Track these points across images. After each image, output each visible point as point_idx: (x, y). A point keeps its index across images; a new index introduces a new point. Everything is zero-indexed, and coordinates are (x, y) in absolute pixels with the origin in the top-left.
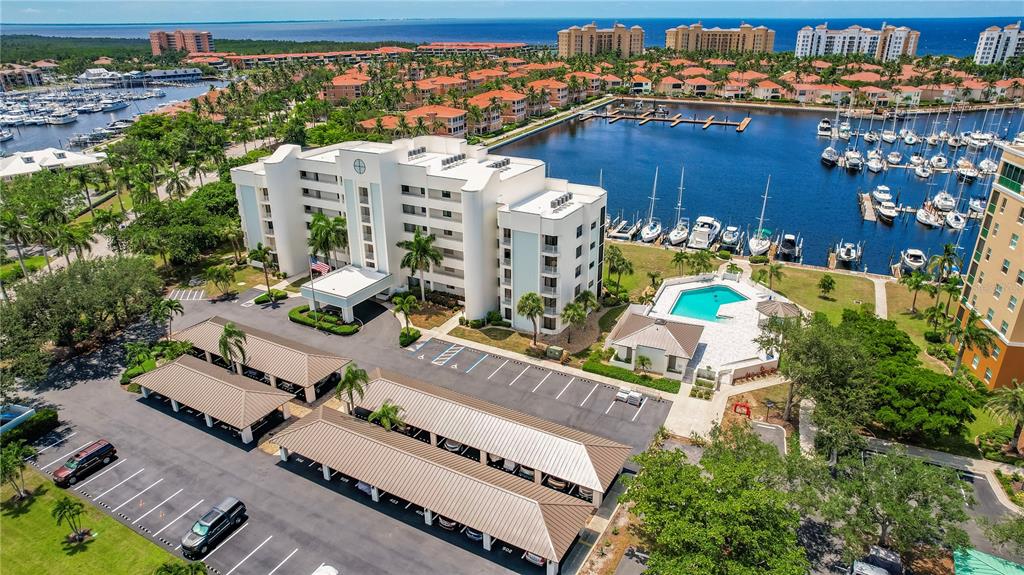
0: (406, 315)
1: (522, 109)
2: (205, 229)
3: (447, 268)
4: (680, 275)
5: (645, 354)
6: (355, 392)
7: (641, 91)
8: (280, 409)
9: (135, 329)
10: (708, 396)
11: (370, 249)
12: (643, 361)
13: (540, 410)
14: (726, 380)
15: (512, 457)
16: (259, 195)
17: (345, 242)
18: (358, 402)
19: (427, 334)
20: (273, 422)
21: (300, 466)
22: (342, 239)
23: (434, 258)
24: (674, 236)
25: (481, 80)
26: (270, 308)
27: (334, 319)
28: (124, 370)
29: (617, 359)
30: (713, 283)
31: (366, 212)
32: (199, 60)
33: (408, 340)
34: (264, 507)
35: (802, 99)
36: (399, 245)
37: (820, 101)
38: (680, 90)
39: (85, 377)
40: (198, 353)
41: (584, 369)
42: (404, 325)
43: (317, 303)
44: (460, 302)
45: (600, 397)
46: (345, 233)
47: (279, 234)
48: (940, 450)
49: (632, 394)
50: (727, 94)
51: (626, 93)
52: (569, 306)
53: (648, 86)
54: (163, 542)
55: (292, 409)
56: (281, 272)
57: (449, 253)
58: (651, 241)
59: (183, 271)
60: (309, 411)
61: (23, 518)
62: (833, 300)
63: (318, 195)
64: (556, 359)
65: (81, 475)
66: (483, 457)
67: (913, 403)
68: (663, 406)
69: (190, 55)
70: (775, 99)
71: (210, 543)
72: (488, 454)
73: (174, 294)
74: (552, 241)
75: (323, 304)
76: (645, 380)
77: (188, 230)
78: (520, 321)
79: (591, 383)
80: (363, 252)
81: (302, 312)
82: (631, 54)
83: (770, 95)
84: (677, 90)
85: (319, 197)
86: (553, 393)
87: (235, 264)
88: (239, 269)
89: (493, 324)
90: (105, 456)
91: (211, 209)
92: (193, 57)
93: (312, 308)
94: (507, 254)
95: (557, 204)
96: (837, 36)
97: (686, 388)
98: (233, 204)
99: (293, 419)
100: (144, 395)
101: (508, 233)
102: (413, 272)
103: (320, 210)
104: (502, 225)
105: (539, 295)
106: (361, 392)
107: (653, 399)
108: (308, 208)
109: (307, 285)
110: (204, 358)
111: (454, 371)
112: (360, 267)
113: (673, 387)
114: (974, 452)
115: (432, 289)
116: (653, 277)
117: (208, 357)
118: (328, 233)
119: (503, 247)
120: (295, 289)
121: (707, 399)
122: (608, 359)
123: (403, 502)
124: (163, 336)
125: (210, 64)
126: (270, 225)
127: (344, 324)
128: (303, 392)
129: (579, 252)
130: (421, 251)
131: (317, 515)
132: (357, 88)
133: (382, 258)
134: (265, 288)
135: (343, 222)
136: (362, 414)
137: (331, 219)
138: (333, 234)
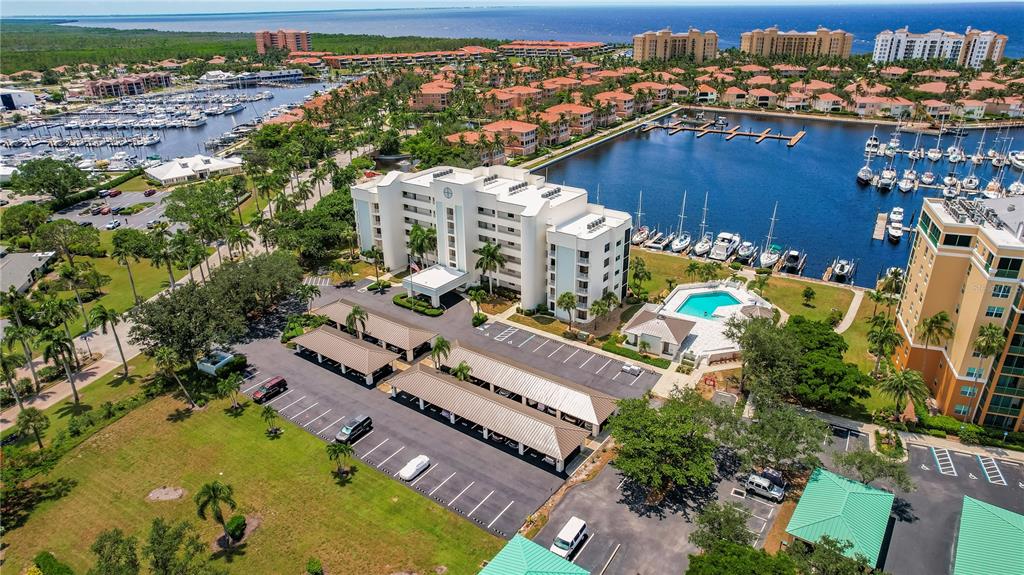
0: (478, 303)
1: (589, 122)
2: (330, 233)
3: (510, 270)
4: (693, 282)
5: (647, 340)
6: (442, 355)
7: (706, 100)
8: (390, 364)
9: (284, 305)
10: (688, 372)
11: (453, 253)
12: (644, 345)
13: (567, 375)
14: (705, 362)
15: (543, 401)
16: (371, 208)
17: (435, 246)
18: (443, 362)
19: (492, 319)
20: (385, 372)
21: (406, 400)
22: (433, 243)
23: (500, 262)
24: (699, 248)
25: (554, 89)
26: (379, 294)
27: (425, 304)
28: (282, 333)
29: (628, 343)
30: (718, 289)
31: (451, 226)
32: (300, 60)
33: (479, 321)
34: (383, 422)
35: (861, 112)
36: (475, 251)
37: (880, 114)
38: (743, 100)
39: (257, 337)
40: (332, 324)
41: (603, 349)
42: (476, 311)
43: (413, 292)
44: (518, 296)
45: (611, 368)
46: (435, 240)
47: (385, 237)
48: (845, 417)
49: (633, 367)
50: (788, 106)
51: (690, 102)
52: (596, 303)
53: (713, 95)
54: (322, 437)
55: (398, 365)
56: (386, 266)
57: (512, 259)
58: (678, 252)
59: (312, 263)
60: (409, 366)
61: (239, 418)
62: (814, 307)
63: (416, 210)
64: (583, 341)
65: (269, 397)
66: (524, 400)
67: (821, 381)
68: (654, 377)
69: (292, 54)
70: (835, 111)
71: (352, 439)
72: (527, 399)
73: (309, 280)
74: (585, 255)
75: (418, 292)
76: (645, 359)
77: (318, 233)
78: (560, 312)
79: (606, 358)
80: (448, 255)
81: (402, 298)
82: (704, 59)
83: (830, 107)
84: (740, 100)
85: (416, 211)
86: (577, 364)
87: (350, 259)
88: (354, 263)
89: (541, 313)
90: (280, 386)
91: (333, 216)
92: (294, 57)
93: (410, 295)
94: (553, 262)
95: (592, 226)
96: (918, 40)
97: (674, 365)
98: (350, 212)
99: (399, 371)
100: (298, 350)
101: (553, 247)
102: (484, 272)
103: (416, 221)
104: (550, 242)
105: (574, 293)
106: (446, 356)
107: (648, 372)
108: (407, 219)
109: (408, 278)
110: (336, 327)
111: (510, 345)
112: (445, 266)
113: (665, 364)
114: (868, 419)
115: (498, 285)
116: (670, 282)
117: (339, 327)
118: (423, 240)
119: (550, 257)
120: (396, 280)
121: (687, 374)
122: (621, 343)
123: (471, 424)
124: (305, 310)
125: (310, 65)
126: (379, 231)
127: (433, 308)
128: (405, 354)
129: (607, 263)
130: (491, 256)
131: (415, 429)
132: (443, 96)
133: (462, 260)
134: (375, 279)
135: (434, 232)
136: (445, 369)
137: (426, 229)
138: (426, 241)
